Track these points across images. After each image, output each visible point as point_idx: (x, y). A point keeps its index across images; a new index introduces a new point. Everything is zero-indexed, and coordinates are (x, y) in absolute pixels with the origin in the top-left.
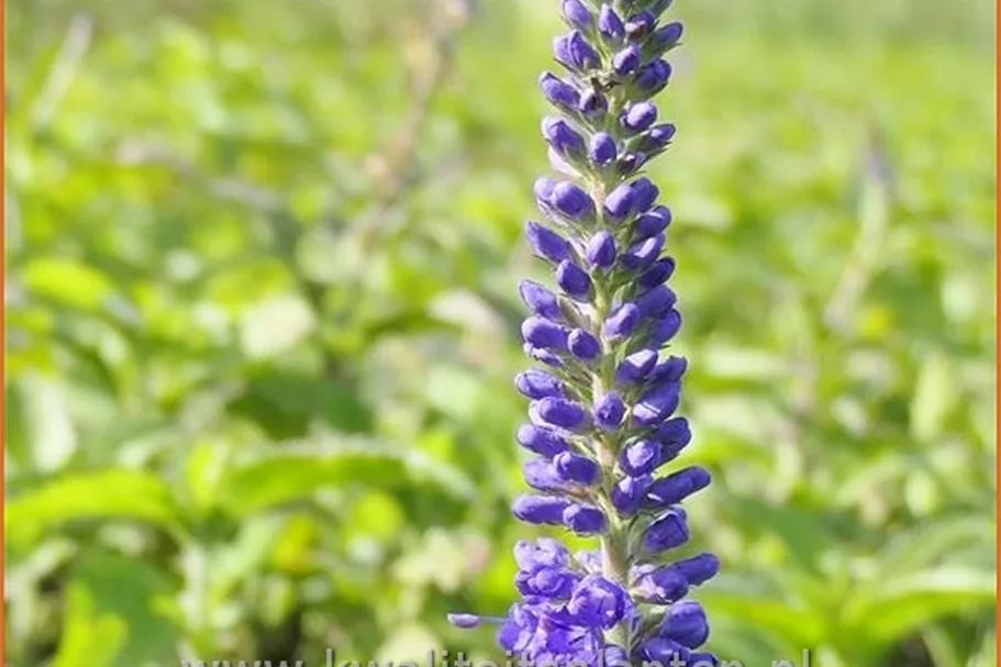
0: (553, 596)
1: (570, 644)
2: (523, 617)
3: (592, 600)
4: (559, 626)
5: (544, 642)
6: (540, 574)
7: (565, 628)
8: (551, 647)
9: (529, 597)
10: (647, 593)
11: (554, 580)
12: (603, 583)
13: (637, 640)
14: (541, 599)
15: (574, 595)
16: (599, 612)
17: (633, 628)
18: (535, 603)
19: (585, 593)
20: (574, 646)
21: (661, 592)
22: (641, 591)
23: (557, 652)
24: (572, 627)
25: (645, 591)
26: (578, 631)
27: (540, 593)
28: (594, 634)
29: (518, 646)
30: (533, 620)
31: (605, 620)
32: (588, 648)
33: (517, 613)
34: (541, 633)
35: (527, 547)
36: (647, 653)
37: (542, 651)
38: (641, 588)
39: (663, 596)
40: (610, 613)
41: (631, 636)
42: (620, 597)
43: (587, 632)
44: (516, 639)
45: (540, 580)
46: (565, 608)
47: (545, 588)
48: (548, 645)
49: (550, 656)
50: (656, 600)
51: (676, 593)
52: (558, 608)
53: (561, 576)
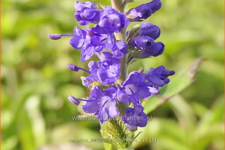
0: (92, 21)
1: (101, 41)
2: (79, 32)
3: (110, 21)
4: (96, 34)
5: (90, 41)
6: (85, 11)
7: (98, 35)
8: (93, 44)
9: (81, 22)
10: (134, 17)
11: (92, 13)
12: (114, 12)
13: (130, 39)
14: (87, 22)
15: (101, 18)
16: (113, 25)
17: (127, 35)
18: (84, 24)
19: (106, 17)
20: (103, 42)
21: (140, 15)
22: (130, 16)
23: (95, 46)
24: (101, 35)
25: (132, 16)
26: (104, 36)
27: (86, 19)
28: (111, 36)
29: (79, 46)
30: (84, 33)
31: (116, 28)
32: (110, 42)
33: (77, 30)
34: (88, 37)
35: (79, 3)
36: (136, 42)
37: (89, 46)
38: (130, 15)
39: (140, 16)
40: (119, 25)
41: (127, 38)
42: (122, 18)
43: (108, 36)
44: (78, 43)
45: (85, 14)
46: (98, 25)
47: (88, 17)
48: (91, 43)
49: (93, 47)
50: (138, 19)
51: (146, 15)
52: (95, 26)
53: (95, 11)
